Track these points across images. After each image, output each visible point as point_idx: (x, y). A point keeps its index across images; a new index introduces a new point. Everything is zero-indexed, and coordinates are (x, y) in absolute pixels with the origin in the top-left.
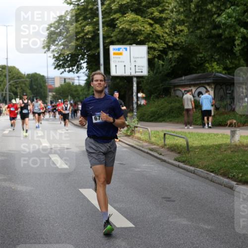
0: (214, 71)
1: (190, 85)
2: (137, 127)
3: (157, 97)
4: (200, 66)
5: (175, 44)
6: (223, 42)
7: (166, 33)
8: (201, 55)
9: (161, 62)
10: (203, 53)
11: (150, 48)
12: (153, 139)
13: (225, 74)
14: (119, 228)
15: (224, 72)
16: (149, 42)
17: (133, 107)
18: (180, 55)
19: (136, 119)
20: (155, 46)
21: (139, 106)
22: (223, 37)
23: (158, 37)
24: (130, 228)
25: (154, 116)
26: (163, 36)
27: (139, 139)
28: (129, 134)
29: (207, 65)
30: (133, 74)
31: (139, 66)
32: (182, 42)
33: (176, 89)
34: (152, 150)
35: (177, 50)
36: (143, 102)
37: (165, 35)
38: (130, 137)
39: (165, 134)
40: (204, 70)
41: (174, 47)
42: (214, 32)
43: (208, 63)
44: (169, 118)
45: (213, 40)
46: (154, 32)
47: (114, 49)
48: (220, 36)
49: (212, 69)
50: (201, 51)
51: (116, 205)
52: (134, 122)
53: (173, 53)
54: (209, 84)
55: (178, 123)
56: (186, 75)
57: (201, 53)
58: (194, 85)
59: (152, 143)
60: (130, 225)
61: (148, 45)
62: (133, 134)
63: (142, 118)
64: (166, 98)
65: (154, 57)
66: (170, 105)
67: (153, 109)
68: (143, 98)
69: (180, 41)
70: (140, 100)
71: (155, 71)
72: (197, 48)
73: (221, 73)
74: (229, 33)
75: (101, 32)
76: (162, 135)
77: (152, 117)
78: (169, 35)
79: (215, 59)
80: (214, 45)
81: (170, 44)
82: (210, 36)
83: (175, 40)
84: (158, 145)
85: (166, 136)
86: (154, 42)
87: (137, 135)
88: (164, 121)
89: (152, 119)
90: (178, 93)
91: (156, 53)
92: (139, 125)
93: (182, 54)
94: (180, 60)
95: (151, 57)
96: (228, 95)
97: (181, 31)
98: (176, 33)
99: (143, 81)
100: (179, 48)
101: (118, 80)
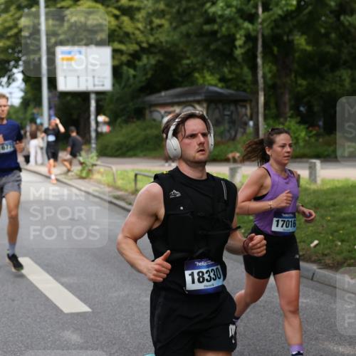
0: (206, 83)
1: (172, 104)
2: (95, 165)
3: (127, 122)
4: (187, 77)
5: (151, 46)
6: (220, 43)
7: (139, 29)
8: (188, 62)
9: (132, 72)
10: (192, 58)
11: (115, 51)
12: (119, 183)
13: (222, 88)
14: (68, 314)
15: (220, 85)
16: (113, 41)
17: (90, 137)
18: (159, 61)
19: (94, 154)
20: (123, 47)
21: (99, 134)
22: (219, 35)
23: (127, 34)
24: (85, 313)
25: (121, 148)
26: (134, 34)
27: (99, 182)
28: (84, 175)
29: (197, 75)
30: (91, 88)
31: (99, 77)
32: (161, 42)
33: (153, 109)
34: (118, 198)
35: (155, 53)
36: (105, 129)
37: (137, 32)
38: (86, 180)
39: (136, 175)
40: (193, 83)
41: (150, 49)
42: (207, 28)
43: (199, 72)
44: (142, 151)
45: (206, 40)
46: (120, 28)
47: (63, 53)
48: (214, 33)
49: (204, 81)
50: (188, 54)
51: (65, 280)
52: (92, 158)
53: (148, 58)
54: (199, 102)
55: (155, 158)
56: (166, 89)
57: (188, 58)
58: (179, 104)
59: (118, 188)
60: (84, 308)
61: (112, 46)
62: (91, 176)
63: (104, 152)
64: (139, 123)
65: (122, 64)
66: (143, 133)
67: (120, 139)
68: (105, 123)
69: (158, 41)
70: (101, 125)
71: (123, 84)
72: (183, 51)
73: (216, 86)
74: (228, 29)
75: (43, 28)
76: (132, 175)
77: (117, 150)
78: (142, 32)
79: (208, 67)
80: (206, 47)
81: (145, 45)
82: (201, 34)
83: (152, 40)
84: (126, 190)
85: (139, 177)
86: (121, 42)
87: (96, 176)
88: (135, 156)
89: (118, 153)
90: (156, 115)
91: (124, 58)
92: (99, 163)
93: (161, 59)
94: (160, 67)
95: (117, 63)
96: (227, 117)
97: (160, 26)
98: (152, 29)
99: (105, 99)
100: (157, 51)
101: (69, 98)
